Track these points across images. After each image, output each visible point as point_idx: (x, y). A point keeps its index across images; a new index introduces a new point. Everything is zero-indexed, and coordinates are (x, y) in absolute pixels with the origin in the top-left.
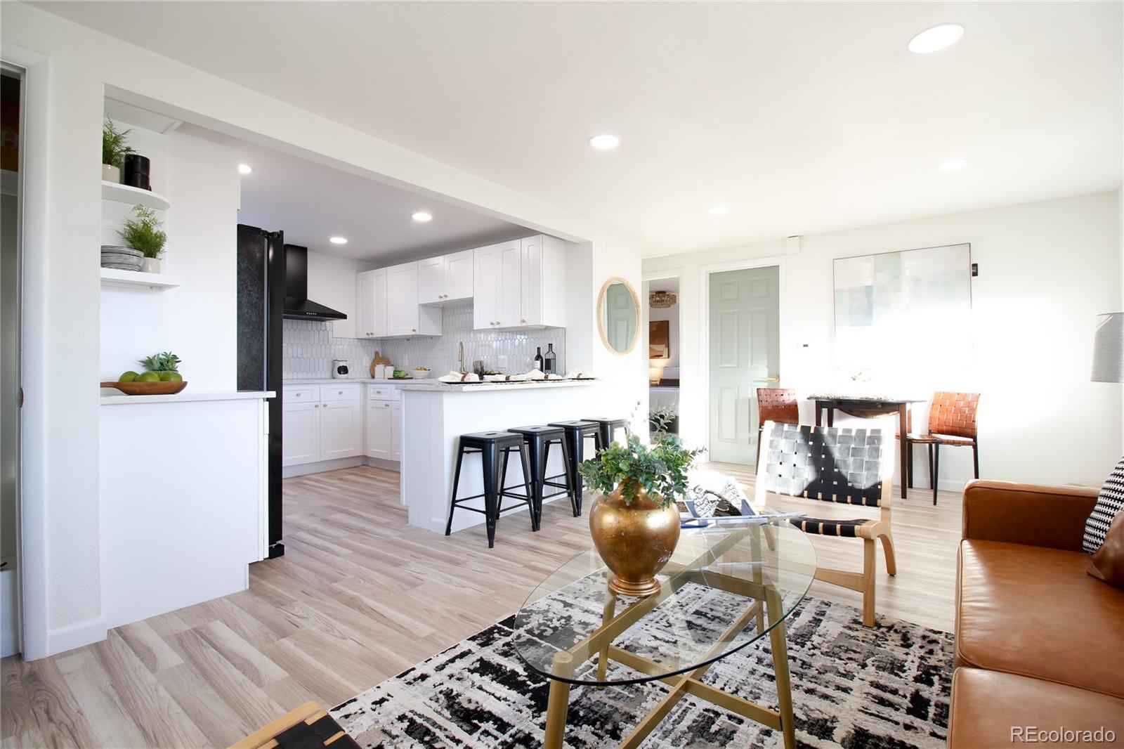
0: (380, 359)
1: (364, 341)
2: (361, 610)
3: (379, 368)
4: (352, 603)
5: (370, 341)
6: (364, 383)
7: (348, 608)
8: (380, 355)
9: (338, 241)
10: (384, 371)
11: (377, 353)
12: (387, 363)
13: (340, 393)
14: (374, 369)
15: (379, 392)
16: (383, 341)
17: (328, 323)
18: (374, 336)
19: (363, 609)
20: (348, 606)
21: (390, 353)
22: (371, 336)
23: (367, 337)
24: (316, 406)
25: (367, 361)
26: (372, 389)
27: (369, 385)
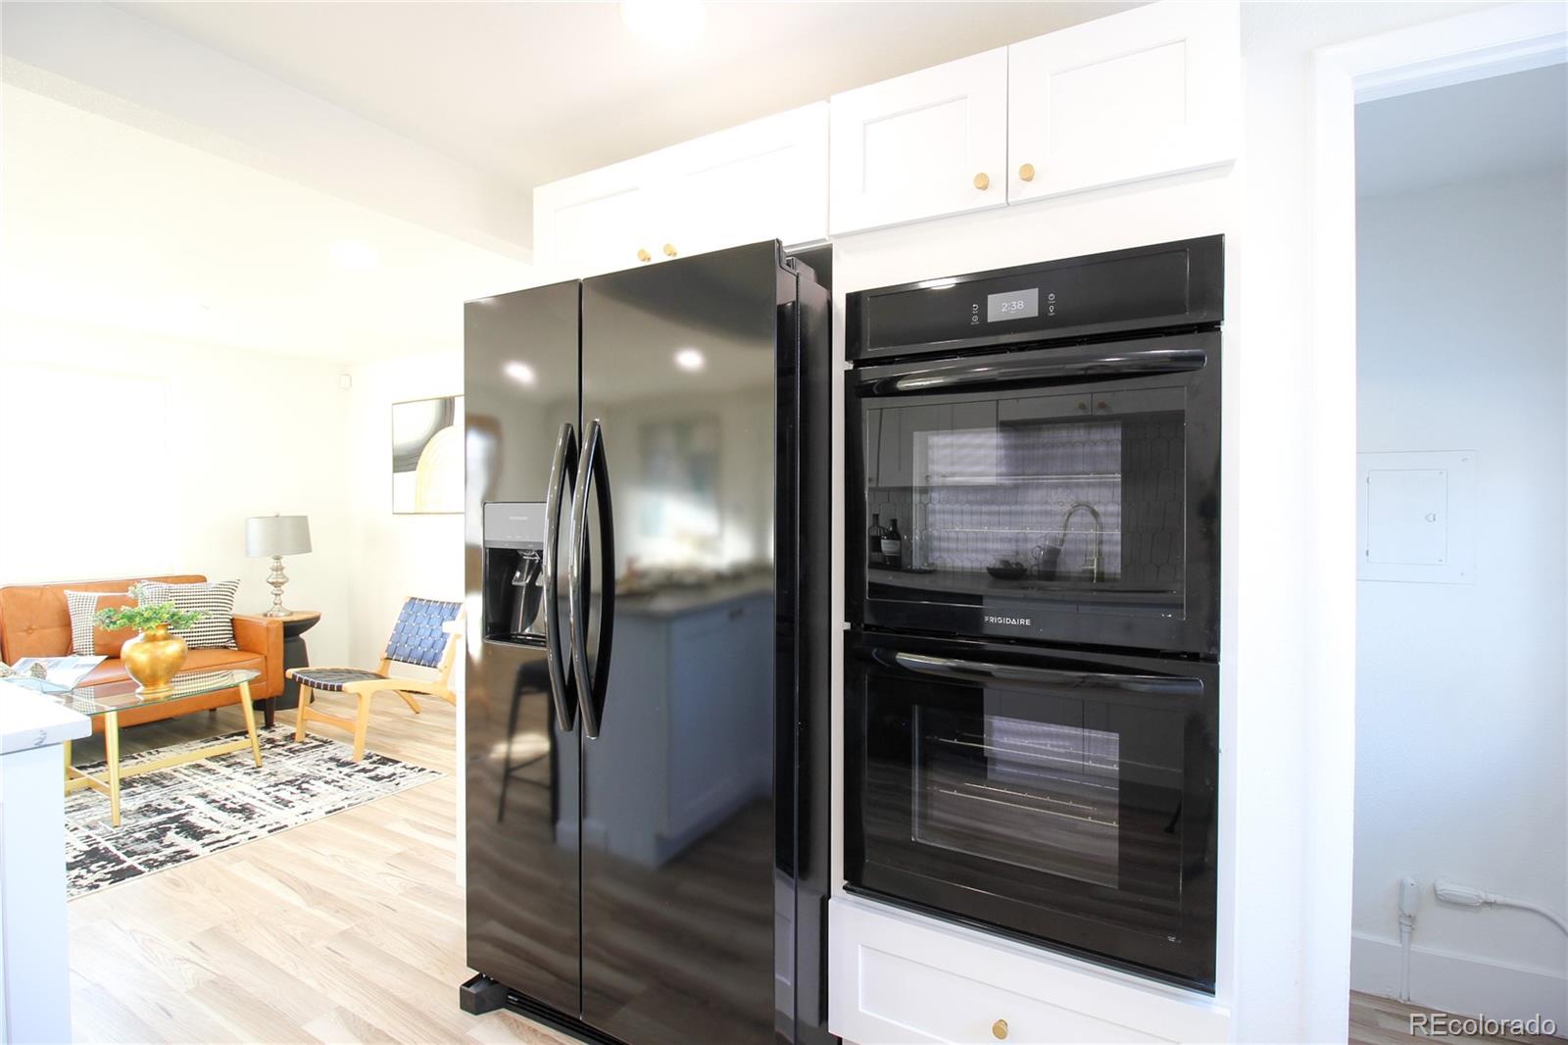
2: (308, 888)
4: (319, 897)
7: (326, 890)
19: (306, 889)
20: (325, 892)
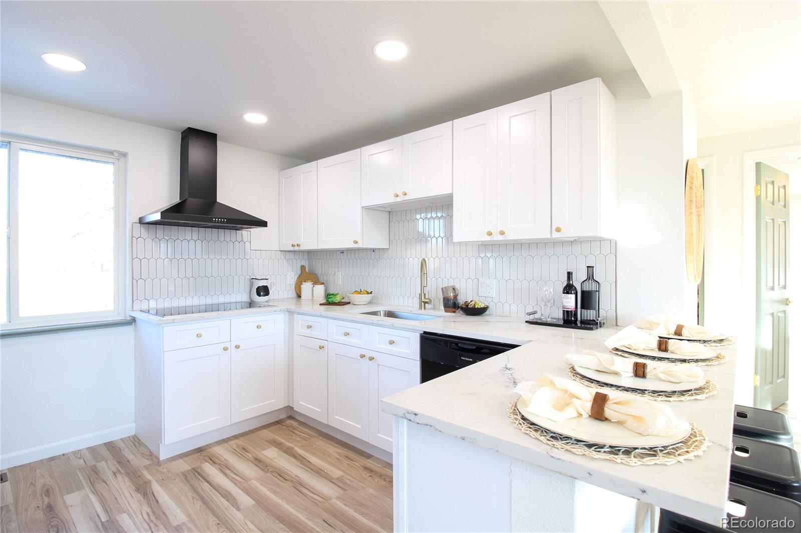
0: (307, 275)
1: (288, 254)
3: (307, 287)
5: (295, 253)
6: (291, 312)
8: (307, 270)
9: (255, 118)
10: (313, 292)
11: (303, 267)
12: (316, 281)
13: (259, 327)
14: (300, 288)
15: (309, 327)
16: (311, 254)
17: (245, 233)
18: (301, 248)
21: (320, 268)
22: (296, 248)
23: (292, 249)
24: (225, 349)
25: (291, 277)
26: (300, 322)
27: (296, 316)
